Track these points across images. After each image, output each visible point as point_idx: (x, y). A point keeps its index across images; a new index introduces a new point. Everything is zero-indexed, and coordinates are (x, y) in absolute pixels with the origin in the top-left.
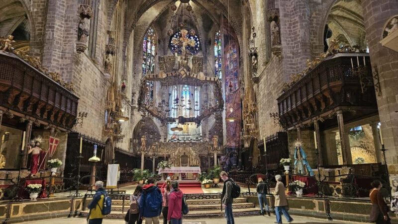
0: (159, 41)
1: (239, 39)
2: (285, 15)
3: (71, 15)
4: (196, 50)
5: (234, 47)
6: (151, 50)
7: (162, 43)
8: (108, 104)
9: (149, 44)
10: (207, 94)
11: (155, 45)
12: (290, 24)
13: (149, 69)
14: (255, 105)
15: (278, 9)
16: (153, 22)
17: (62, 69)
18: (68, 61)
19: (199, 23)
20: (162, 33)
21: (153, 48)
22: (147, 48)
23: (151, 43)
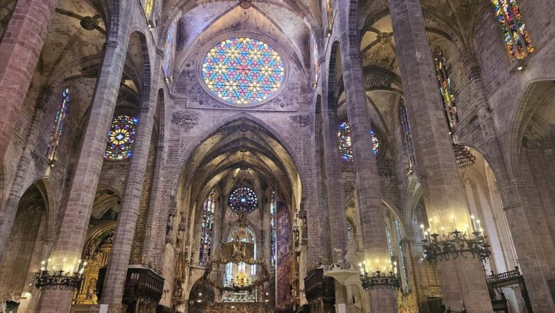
0: (219, 199)
1: (289, 208)
2: (311, 216)
3: (163, 217)
4: (253, 206)
5: (285, 213)
6: (211, 208)
7: (221, 201)
8: (177, 274)
9: (209, 203)
10: (263, 251)
11: (215, 202)
12: (314, 223)
13: (208, 227)
14: (297, 275)
15: (306, 211)
16: (215, 186)
17: (154, 257)
18: (159, 251)
19: (257, 183)
20: (222, 191)
21: (213, 206)
22: (207, 207)
23: (212, 201)
